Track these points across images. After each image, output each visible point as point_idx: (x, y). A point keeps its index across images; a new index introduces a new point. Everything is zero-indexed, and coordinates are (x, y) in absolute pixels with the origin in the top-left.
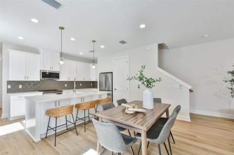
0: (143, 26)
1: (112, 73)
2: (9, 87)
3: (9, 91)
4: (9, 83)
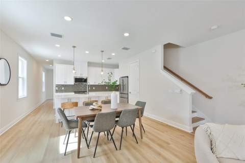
0: (126, 35)
1: (128, 77)
2: (57, 88)
3: (57, 91)
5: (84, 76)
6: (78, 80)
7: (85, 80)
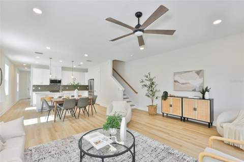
1: (94, 79)
4: (34, 86)
5: (59, 78)
6: (52, 81)
7: (60, 82)
